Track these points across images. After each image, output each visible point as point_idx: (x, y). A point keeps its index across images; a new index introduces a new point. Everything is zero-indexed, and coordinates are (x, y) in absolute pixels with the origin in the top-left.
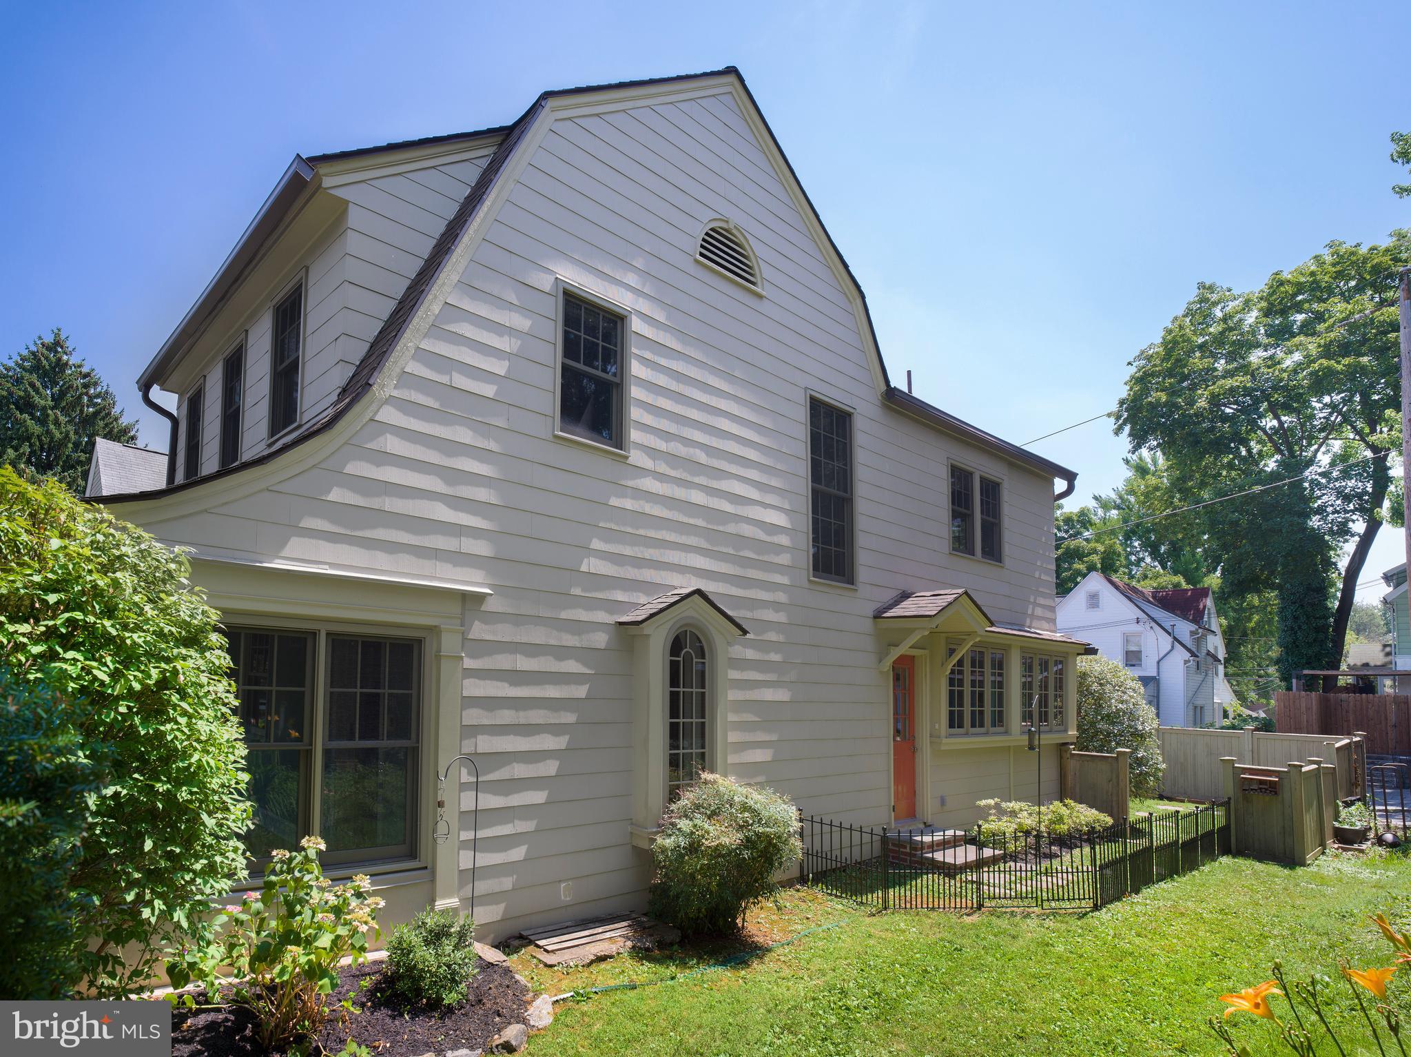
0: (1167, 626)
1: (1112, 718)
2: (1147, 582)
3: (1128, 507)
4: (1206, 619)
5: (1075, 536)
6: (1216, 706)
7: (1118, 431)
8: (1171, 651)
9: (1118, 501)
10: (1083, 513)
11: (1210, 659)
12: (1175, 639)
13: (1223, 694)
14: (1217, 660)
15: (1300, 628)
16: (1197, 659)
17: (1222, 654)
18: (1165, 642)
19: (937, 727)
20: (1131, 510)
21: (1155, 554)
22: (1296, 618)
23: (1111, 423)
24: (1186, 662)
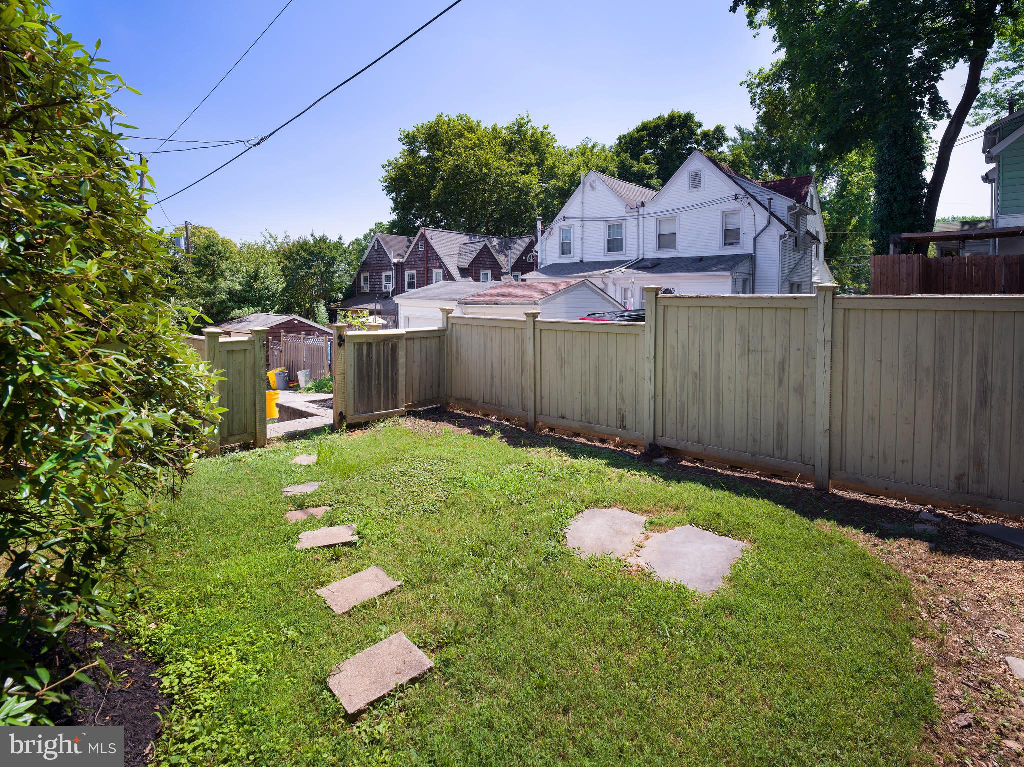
0: (764, 199)
4: (809, 200)
6: (814, 284)
8: (767, 226)
10: (719, 130)
11: (809, 238)
12: (772, 214)
13: (821, 274)
14: (816, 240)
16: (794, 236)
17: (822, 236)
18: (762, 217)
22: (892, 190)
24: (782, 237)
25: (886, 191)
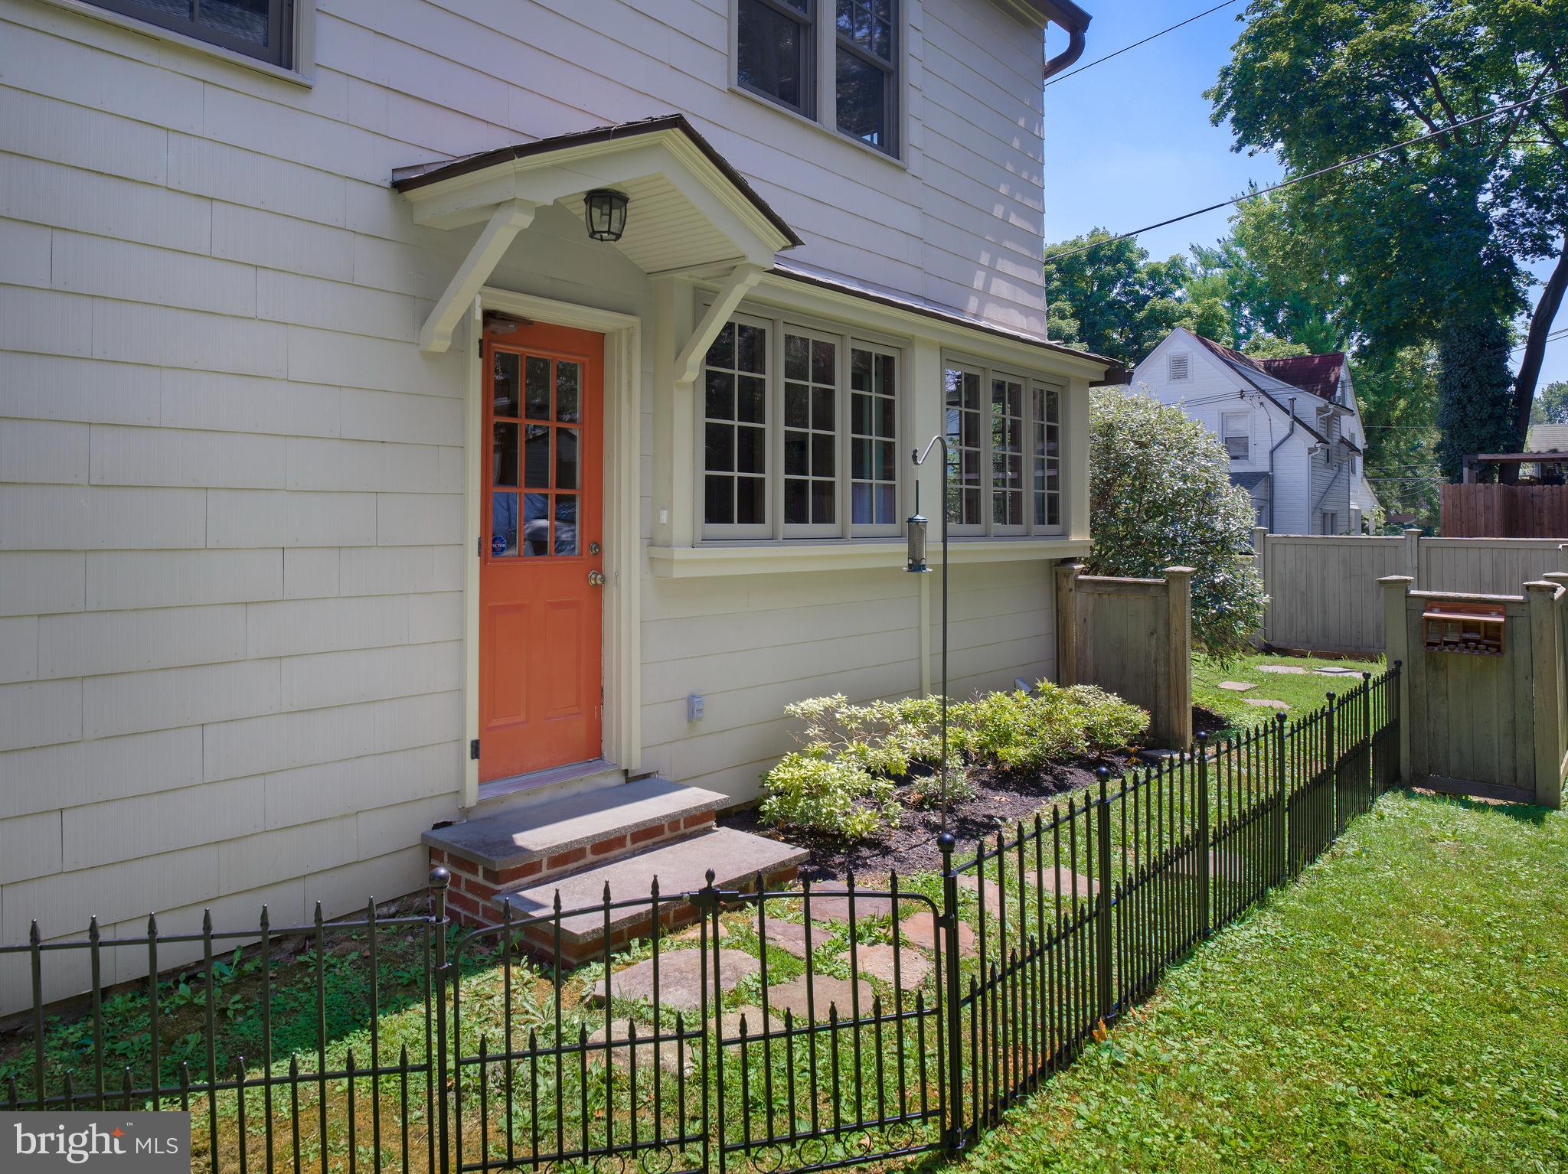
0: (1284, 400)
1: (1164, 509)
2: (1259, 353)
3: (1237, 265)
4: (1339, 393)
5: (1163, 295)
6: (1352, 514)
7: (1216, 120)
8: (1289, 435)
9: (1224, 256)
10: (1175, 263)
11: (1344, 448)
12: (1295, 418)
13: (1362, 499)
14: (1352, 448)
15: (1470, 400)
16: (1326, 446)
17: (1360, 442)
18: (1282, 423)
19: (664, 517)
20: (1240, 268)
21: (1271, 325)
22: (1464, 387)
23: (1209, 108)
24: (1311, 450)
25: (1455, 388)
